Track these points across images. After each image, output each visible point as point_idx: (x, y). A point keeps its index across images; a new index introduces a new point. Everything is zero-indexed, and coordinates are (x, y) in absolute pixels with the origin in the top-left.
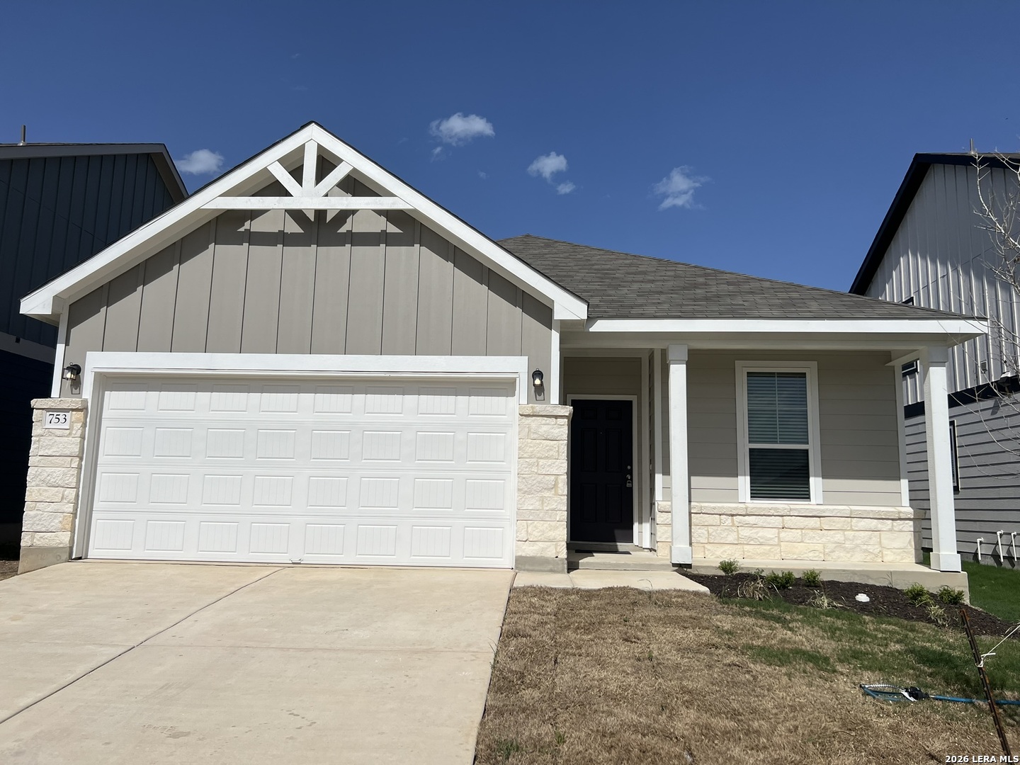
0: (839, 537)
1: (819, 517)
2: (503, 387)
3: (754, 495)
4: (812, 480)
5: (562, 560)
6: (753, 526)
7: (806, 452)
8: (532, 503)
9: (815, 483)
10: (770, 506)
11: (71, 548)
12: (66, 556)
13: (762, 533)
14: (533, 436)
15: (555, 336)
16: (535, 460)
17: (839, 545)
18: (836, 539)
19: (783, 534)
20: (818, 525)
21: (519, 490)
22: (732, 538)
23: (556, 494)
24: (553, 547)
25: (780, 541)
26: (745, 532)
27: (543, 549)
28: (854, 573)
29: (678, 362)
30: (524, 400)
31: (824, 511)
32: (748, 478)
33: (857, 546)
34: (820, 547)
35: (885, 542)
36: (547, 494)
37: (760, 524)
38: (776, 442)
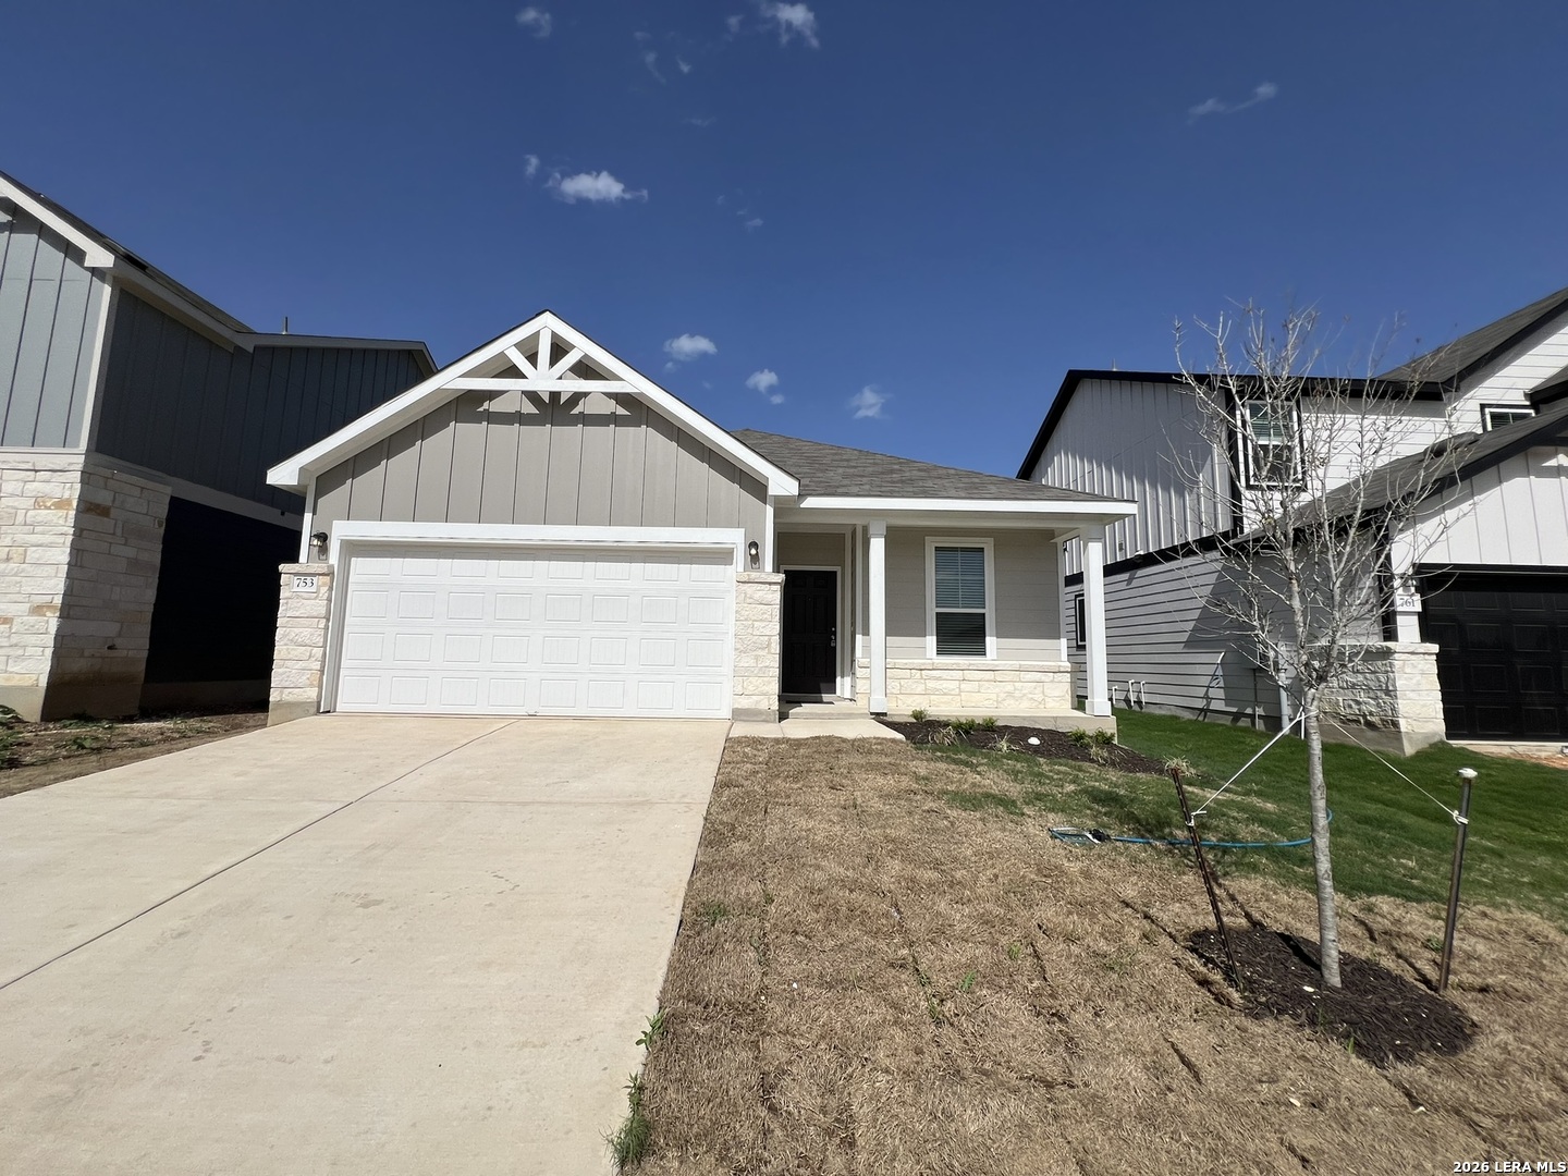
0: (1009, 687)
1: (994, 670)
2: (721, 556)
3: (939, 652)
4: (988, 639)
5: (774, 711)
6: (939, 679)
7: (984, 614)
8: (747, 661)
9: (991, 641)
10: (953, 662)
11: (319, 703)
12: (314, 710)
13: (946, 685)
14: (749, 601)
15: (770, 511)
16: (750, 622)
17: (1010, 694)
18: (1007, 690)
19: (964, 686)
20: (992, 678)
21: (736, 649)
22: (920, 689)
23: (769, 653)
24: (766, 700)
25: (960, 692)
26: (931, 684)
27: (757, 702)
28: (1024, 718)
29: (877, 536)
30: (741, 569)
31: (997, 666)
32: (935, 638)
33: (1024, 695)
34: (994, 697)
35: (1047, 692)
36: (760, 653)
37: (945, 677)
38: (958, 607)
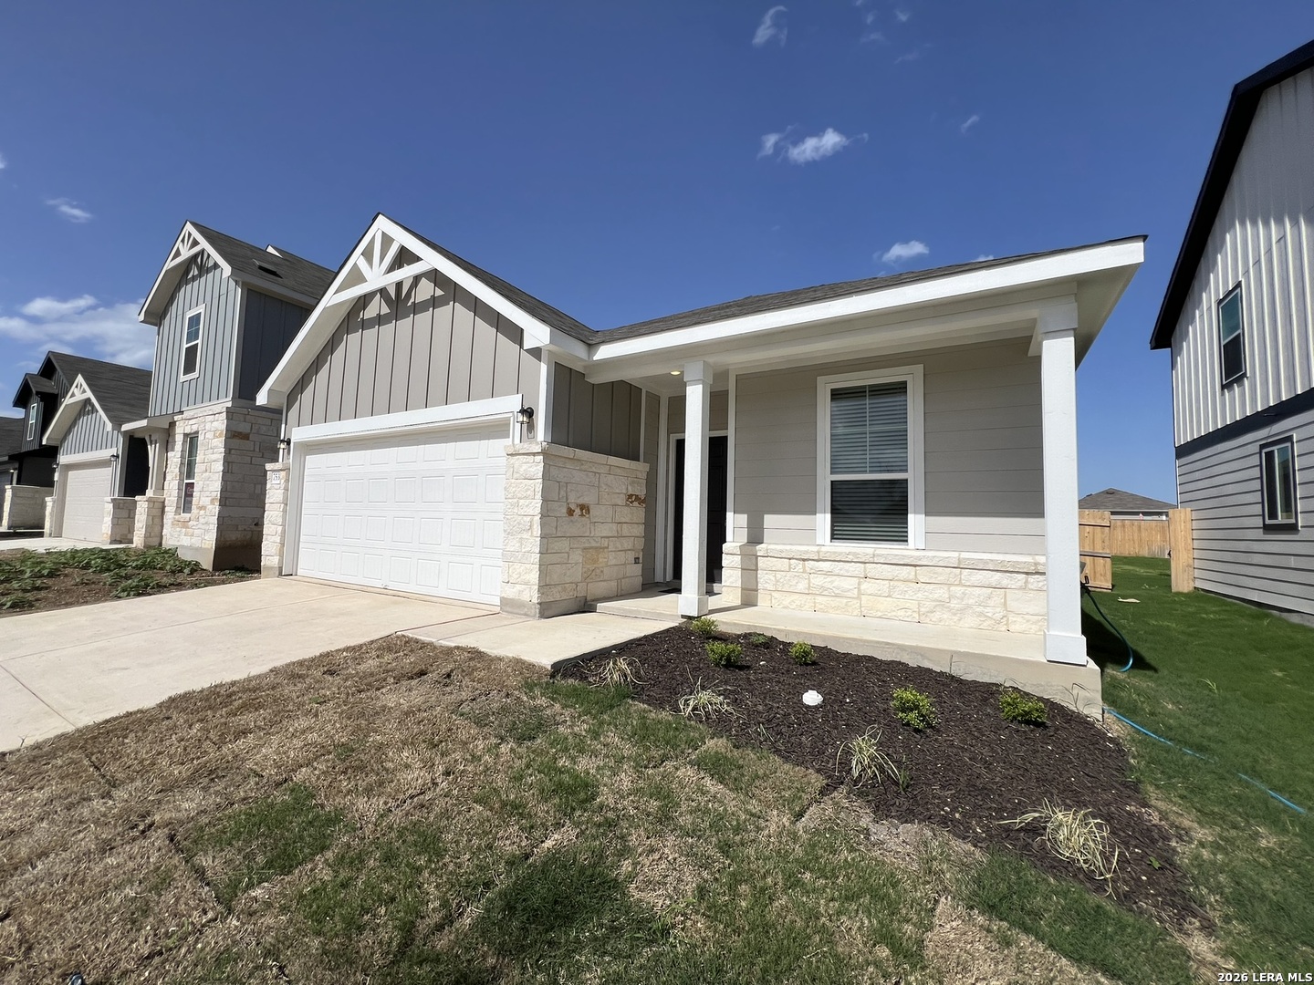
0: (941, 593)
1: (915, 566)
3: (833, 537)
4: (911, 517)
5: (534, 604)
6: (828, 573)
7: (906, 481)
8: (513, 545)
9: (916, 521)
10: (847, 550)
11: (281, 569)
12: (277, 573)
13: (838, 582)
14: (515, 476)
15: (544, 368)
16: (516, 500)
17: (941, 604)
18: (936, 596)
19: (865, 586)
20: (912, 576)
21: (505, 531)
22: (802, 586)
23: (532, 536)
24: (528, 590)
25: (860, 593)
26: (818, 581)
27: (520, 592)
29: (695, 382)
30: (517, 440)
31: (924, 559)
32: (828, 516)
33: (969, 606)
34: (914, 605)
35: (1012, 604)
36: (525, 536)
37: (837, 572)
38: (865, 472)
